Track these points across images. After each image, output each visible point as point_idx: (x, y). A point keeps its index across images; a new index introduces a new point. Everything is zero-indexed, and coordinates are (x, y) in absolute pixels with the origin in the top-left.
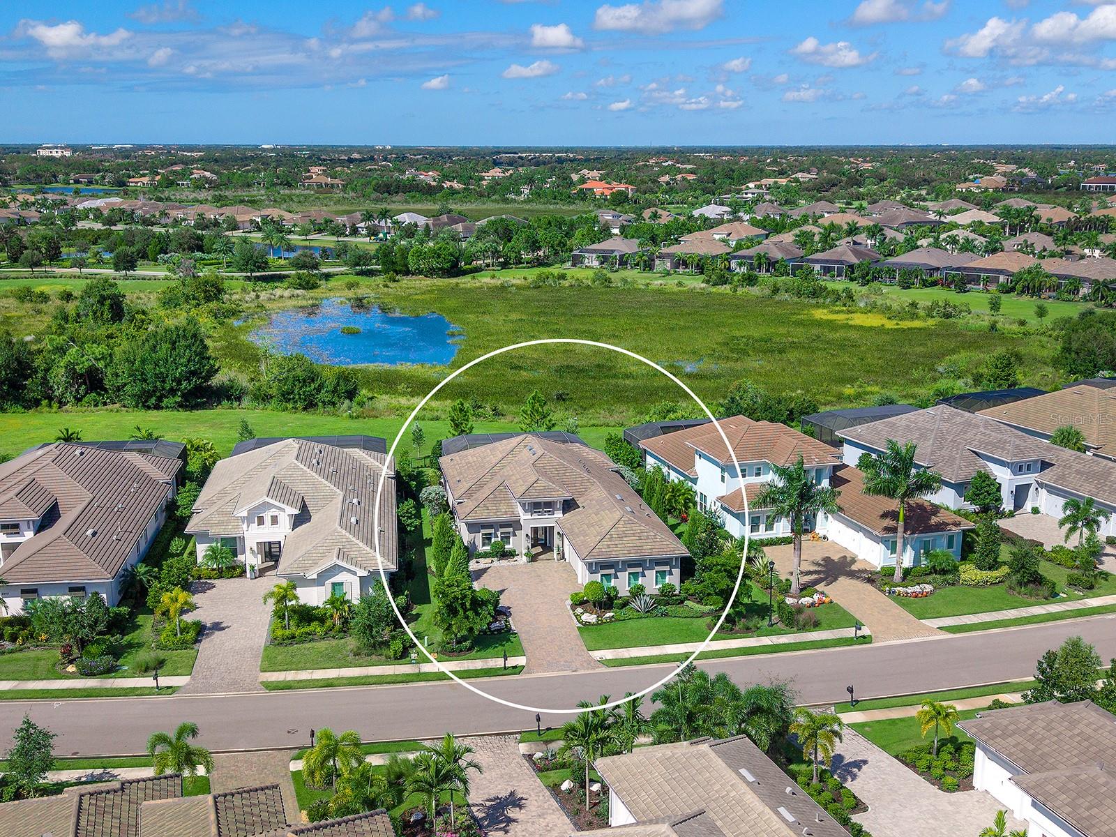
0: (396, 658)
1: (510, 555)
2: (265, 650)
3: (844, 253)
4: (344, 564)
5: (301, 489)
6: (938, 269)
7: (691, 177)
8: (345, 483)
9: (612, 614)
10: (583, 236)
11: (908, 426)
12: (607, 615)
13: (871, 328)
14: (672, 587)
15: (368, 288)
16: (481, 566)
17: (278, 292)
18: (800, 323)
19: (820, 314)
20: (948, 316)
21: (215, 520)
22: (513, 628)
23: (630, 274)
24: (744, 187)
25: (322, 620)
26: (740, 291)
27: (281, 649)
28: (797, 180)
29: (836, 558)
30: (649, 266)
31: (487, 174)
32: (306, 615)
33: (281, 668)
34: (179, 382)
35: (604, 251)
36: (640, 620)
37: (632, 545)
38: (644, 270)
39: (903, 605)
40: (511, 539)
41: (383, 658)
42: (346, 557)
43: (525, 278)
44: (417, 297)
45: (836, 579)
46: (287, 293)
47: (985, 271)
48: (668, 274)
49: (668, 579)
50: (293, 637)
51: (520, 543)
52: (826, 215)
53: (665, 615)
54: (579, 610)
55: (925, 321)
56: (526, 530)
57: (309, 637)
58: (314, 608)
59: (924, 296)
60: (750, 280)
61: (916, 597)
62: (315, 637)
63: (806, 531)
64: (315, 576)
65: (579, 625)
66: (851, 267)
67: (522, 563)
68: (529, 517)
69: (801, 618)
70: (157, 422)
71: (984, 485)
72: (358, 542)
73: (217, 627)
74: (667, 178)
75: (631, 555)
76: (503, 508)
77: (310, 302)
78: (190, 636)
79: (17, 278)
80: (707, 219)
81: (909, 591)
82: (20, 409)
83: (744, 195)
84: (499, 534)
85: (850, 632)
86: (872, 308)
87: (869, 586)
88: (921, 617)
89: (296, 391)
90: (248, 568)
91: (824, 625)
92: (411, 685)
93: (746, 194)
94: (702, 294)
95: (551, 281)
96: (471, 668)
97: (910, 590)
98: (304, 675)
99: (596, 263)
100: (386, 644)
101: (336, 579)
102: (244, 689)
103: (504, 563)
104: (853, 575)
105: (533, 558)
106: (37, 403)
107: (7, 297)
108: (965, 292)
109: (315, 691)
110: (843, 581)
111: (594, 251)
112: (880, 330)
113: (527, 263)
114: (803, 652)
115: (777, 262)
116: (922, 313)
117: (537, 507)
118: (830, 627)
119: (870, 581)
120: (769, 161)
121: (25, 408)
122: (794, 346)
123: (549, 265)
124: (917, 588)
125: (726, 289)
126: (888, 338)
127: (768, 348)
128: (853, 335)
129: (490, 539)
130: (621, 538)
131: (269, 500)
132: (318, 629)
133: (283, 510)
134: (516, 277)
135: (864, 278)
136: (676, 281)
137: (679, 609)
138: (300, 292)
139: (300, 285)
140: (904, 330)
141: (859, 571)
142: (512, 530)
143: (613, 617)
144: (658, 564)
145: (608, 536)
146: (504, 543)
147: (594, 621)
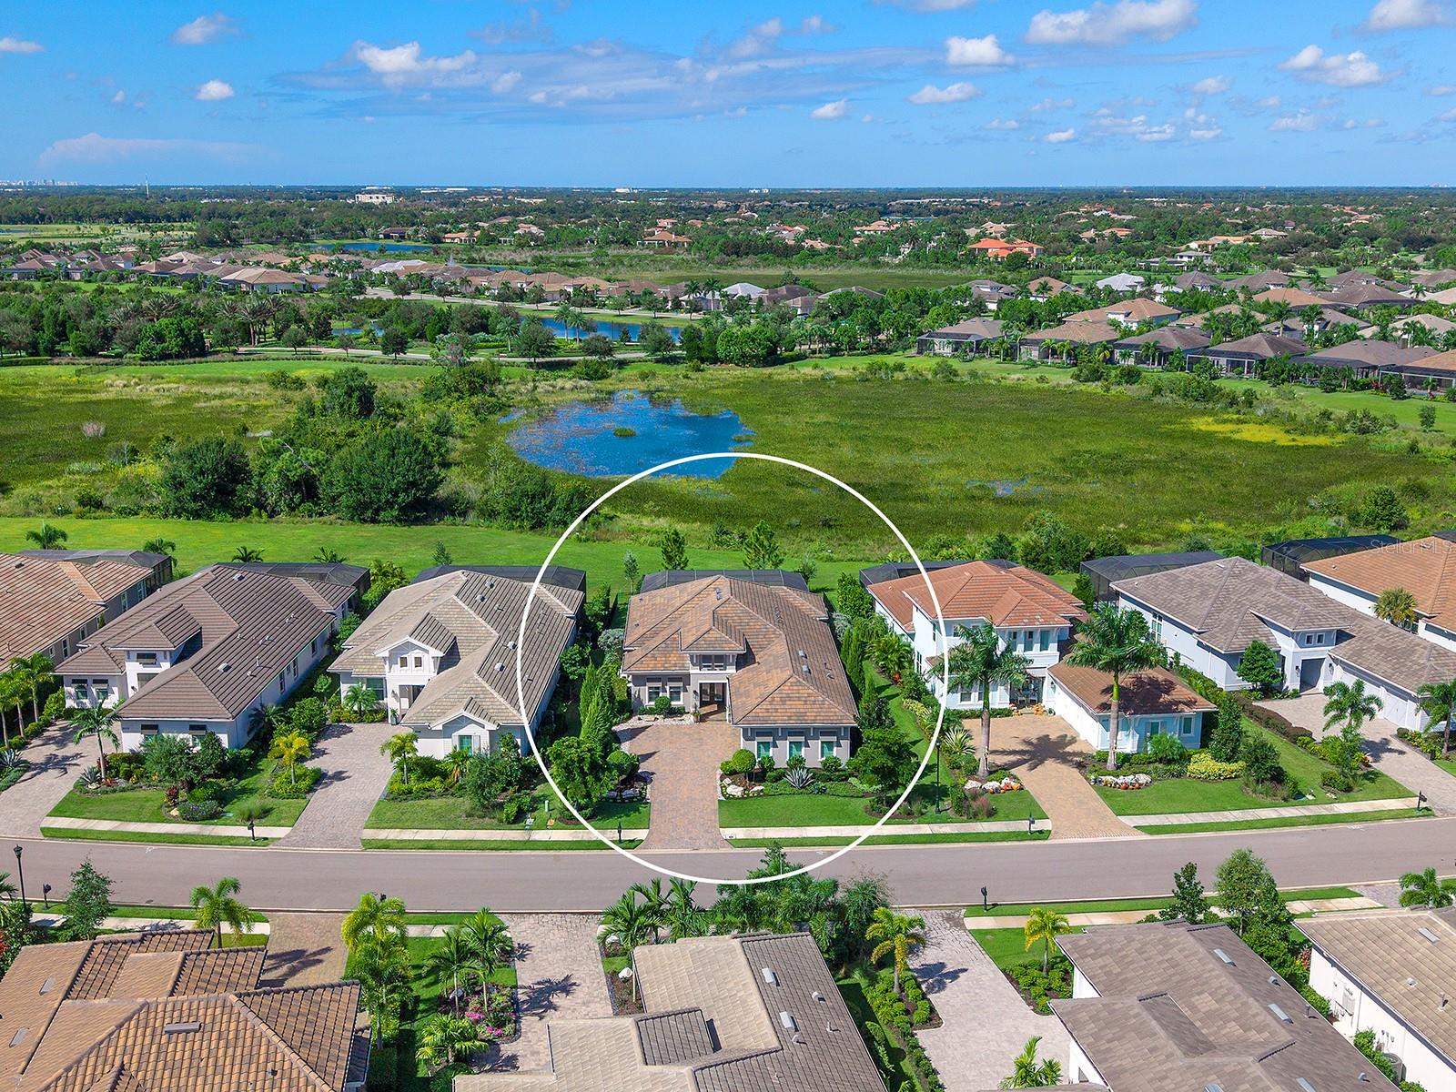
0: (509, 823)
1: (679, 712)
2: (378, 804)
3: (1258, 344)
4: (471, 716)
5: (455, 628)
6: (1375, 368)
7: (1122, 233)
8: (507, 623)
9: (761, 788)
10: (938, 315)
11: (1191, 580)
12: (756, 789)
13: (1257, 445)
14: (836, 761)
15: (665, 377)
16: (643, 724)
17: (560, 383)
18: (1170, 436)
19: (1202, 424)
20: (1364, 431)
21: (361, 658)
22: (648, 796)
23: (987, 365)
24: (1183, 247)
25: (445, 775)
26: (1115, 390)
27: (396, 805)
28: (1257, 239)
29: (1053, 737)
30: (1010, 354)
31: (868, 228)
32: (429, 769)
33: (386, 825)
34: (396, 495)
35: (957, 335)
36: (792, 798)
37: (795, 710)
38: (1004, 360)
39: (1105, 797)
40: (682, 694)
41: (495, 821)
42: (476, 707)
43: (854, 369)
44: (716, 392)
45: (1042, 762)
46: (569, 385)
47: (1435, 371)
48: (1034, 365)
49: (835, 752)
50: (410, 792)
51: (688, 700)
52: (1272, 287)
53: (822, 791)
54: (727, 781)
55: (1333, 436)
56: (694, 686)
57: (427, 793)
58: (439, 762)
59: (1343, 403)
60: (1131, 376)
61: (1126, 788)
62: (433, 794)
63: (1033, 702)
64: (440, 727)
65: (723, 798)
66: (1263, 361)
67: (688, 722)
68: (698, 671)
69: (975, 805)
70: (369, 538)
71: (1258, 657)
72: (492, 691)
73: (339, 776)
74: (1091, 233)
76: (673, 659)
77: (593, 396)
78: (303, 785)
79: (278, 359)
80: (1111, 292)
81: (1119, 782)
82: (229, 518)
83: (1179, 259)
84: (667, 688)
85: (1023, 826)
86: (1273, 417)
87: (1075, 772)
88: (1120, 812)
89: (523, 509)
90: (390, 713)
91: (1001, 814)
92: (514, 853)
93: (1181, 257)
94: (1064, 393)
95: (882, 374)
96: (585, 839)
97: (1121, 780)
98: (408, 835)
99: (948, 351)
100: (501, 806)
101: (463, 732)
102: (341, 846)
103: (669, 721)
104: (1064, 758)
105: (702, 719)
106: (248, 511)
107: (261, 381)
108: (1405, 398)
109: (414, 852)
110: (1050, 765)
111: (946, 335)
112: (1271, 448)
113: (863, 349)
114: (963, 845)
115: (1172, 353)
116: (1332, 425)
117: (705, 660)
118: (1007, 818)
119: (1080, 766)
120: (1237, 209)
121: (233, 516)
122: (1146, 465)
123: (890, 352)
124: (1130, 779)
125: (1095, 387)
126: (1271, 458)
127: (1114, 467)
128: (1231, 452)
129: (658, 693)
130: (783, 701)
131: (412, 640)
132: (438, 785)
133: (427, 651)
134: (843, 367)
135: (1277, 377)
136: (1038, 376)
137: (840, 787)
138: (583, 383)
139: (587, 374)
140: (1298, 448)
141: (1075, 754)
142: (681, 684)
143: (762, 791)
144: (823, 734)
145: (769, 699)
146: (672, 699)
147: (739, 794)
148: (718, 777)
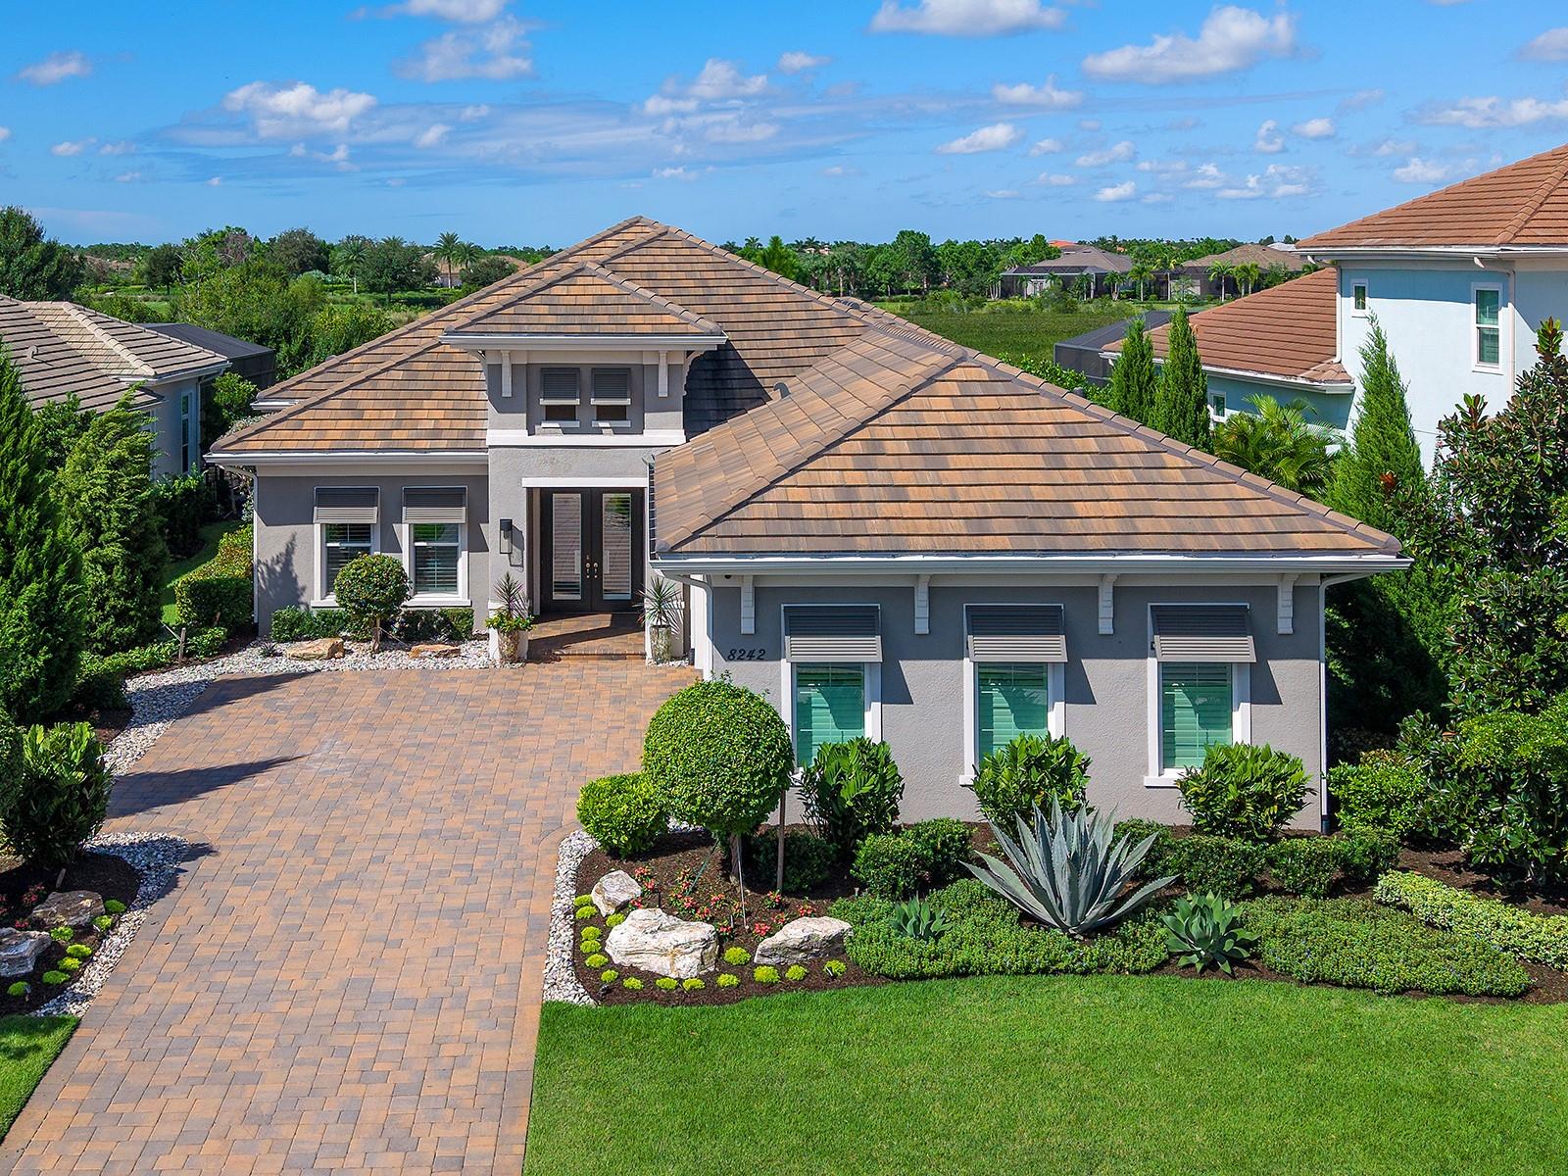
1: (454, 629)
9: (828, 926)
16: (277, 667)
36: (1043, 985)
37: (999, 493)
40: (459, 554)
54: (611, 890)
56: (507, 503)
67: (478, 660)
68: (520, 436)
75: (989, 543)
76: (429, 415)
84: (404, 533)
105: (535, 654)
117: (555, 389)
130: (930, 455)
142: (457, 516)
143: (834, 946)
144: (1177, 619)
145: (852, 446)
146: (423, 582)
147: (685, 967)
148: (567, 867)
